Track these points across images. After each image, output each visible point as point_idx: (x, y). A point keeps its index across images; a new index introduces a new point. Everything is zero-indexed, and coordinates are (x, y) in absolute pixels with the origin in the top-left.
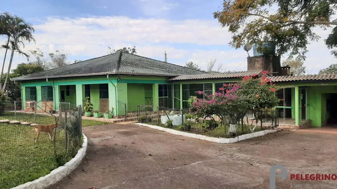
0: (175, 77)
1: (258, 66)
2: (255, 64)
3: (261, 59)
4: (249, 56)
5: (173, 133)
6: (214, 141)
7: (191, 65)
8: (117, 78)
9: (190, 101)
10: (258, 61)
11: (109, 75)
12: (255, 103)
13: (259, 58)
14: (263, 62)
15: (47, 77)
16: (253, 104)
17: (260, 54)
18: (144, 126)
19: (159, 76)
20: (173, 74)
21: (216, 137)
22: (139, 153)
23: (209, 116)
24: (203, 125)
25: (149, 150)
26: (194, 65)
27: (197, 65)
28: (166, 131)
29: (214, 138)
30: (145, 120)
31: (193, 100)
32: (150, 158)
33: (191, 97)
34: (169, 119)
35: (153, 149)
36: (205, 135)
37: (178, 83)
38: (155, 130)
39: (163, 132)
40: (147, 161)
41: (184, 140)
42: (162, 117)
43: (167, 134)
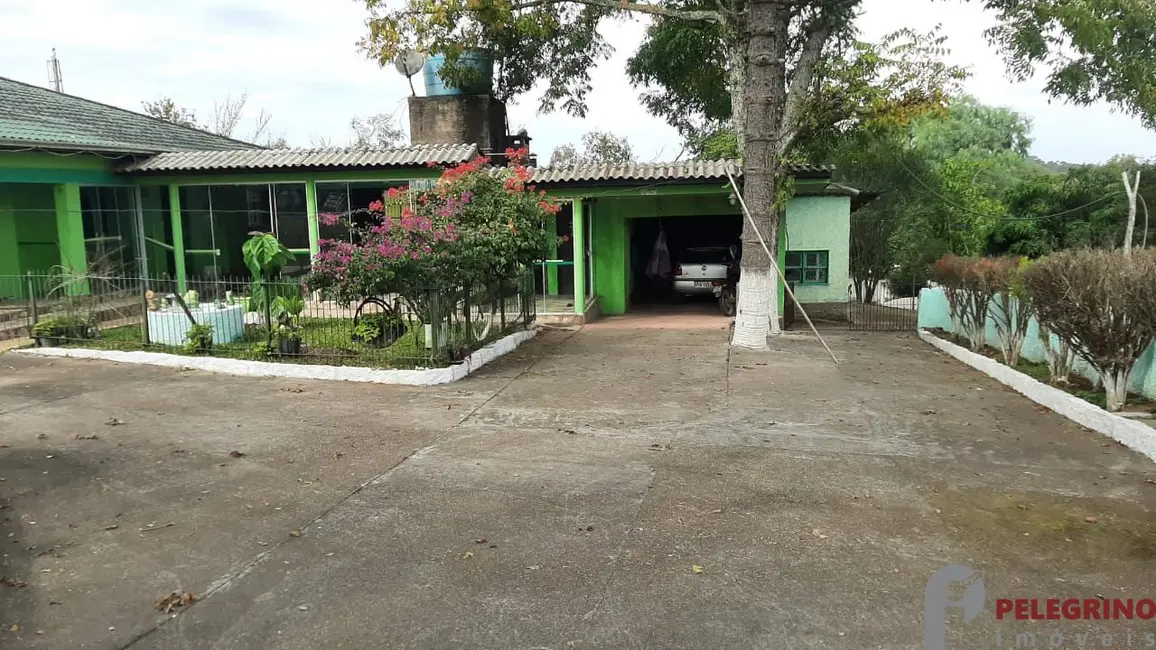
0: (145, 157)
1: (444, 130)
2: (434, 122)
3: (454, 106)
4: (414, 94)
5: (237, 372)
6: (402, 383)
7: (167, 112)
9: (249, 248)
10: (444, 113)
12: (503, 250)
13: (448, 101)
14: (461, 118)
16: (499, 254)
17: (448, 91)
18: (81, 356)
19: (87, 154)
20: (140, 146)
21: (403, 368)
22: (182, 455)
23: (376, 301)
24: (358, 334)
25: (208, 439)
26: (180, 113)
27: (188, 113)
28: (202, 367)
29: (402, 372)
30: (67, 332)
31: (262, 246)
32: (246, 465)
33: (252, 236)
34: (194, 322)
35: (222, 433)
36: (360, 365)
37: (157, 182)
38: (145, 367)
39: (189, 373)
40: (248, 476)
41: (301, 391)
42: (151, 315)
43: (213, 378)
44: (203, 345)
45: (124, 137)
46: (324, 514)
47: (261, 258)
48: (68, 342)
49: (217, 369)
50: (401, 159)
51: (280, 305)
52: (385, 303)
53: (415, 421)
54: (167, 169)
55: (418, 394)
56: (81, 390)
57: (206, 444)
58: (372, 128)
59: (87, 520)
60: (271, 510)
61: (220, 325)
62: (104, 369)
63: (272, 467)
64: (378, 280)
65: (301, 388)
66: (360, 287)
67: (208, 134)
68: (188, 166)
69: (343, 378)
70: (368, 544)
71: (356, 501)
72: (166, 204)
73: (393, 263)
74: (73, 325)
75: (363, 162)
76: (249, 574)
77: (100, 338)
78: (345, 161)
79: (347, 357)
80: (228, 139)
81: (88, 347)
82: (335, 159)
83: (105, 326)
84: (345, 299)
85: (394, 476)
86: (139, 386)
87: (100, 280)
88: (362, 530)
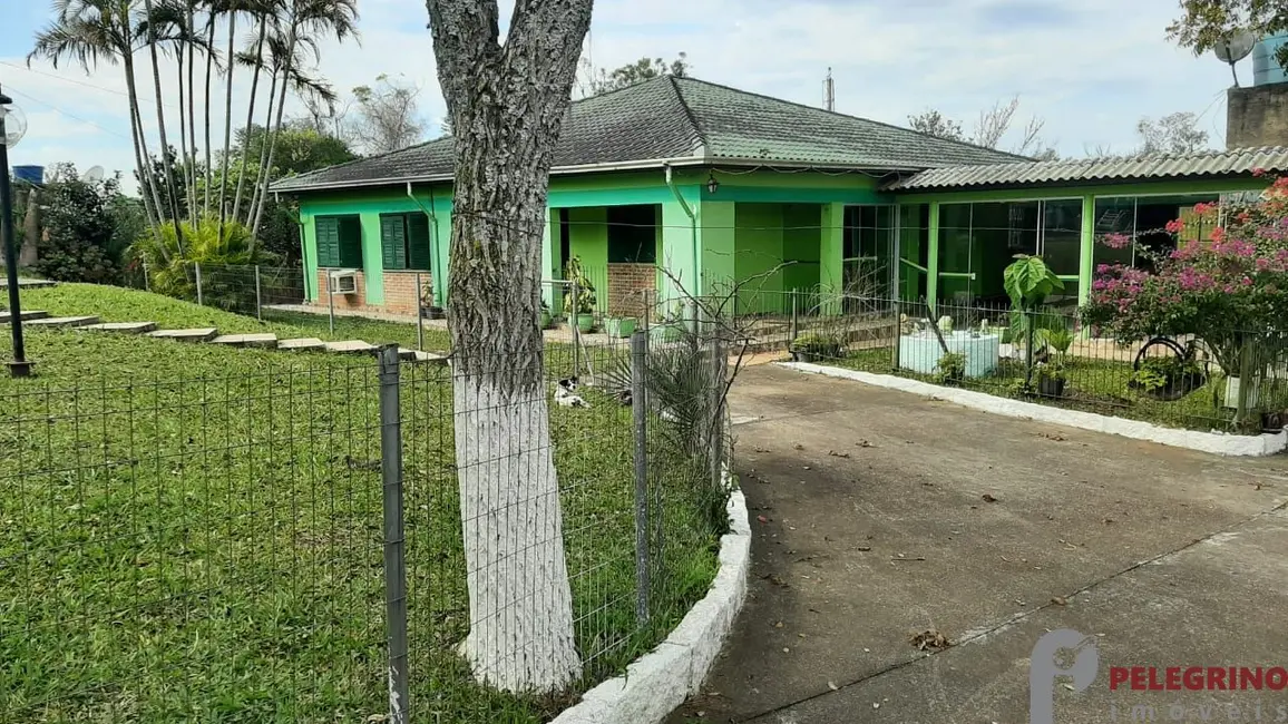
0: (909, 174)
1: (1276, 128)
2: (1261, 118)
4: (1237, 84)
5: (990, 409)
6: (1191, 447)
7: (932, 125)
8: (705, 180)
9: (1012, 273)
10: (1277, 107)
11: (674, 168)
15: (409, 178)
18: (833, 375)
19: (855, 172)
20: (906, 163)
21: (1194, 428)
22: (931, 488)
23: (1167, 342)
24: (1137, 380)
25: (959, 476)
26: (946, 125)
27: (954, 124)
28: (950, 398)
29: (1194, 434)
30: (822, 350)
31: (1027, 270)
32: (1000, 513)
33: (1016, 259)
34: (946, 350)
35: (973, 473)
36: (1136, 418)
37: (919, 200)
38: (894, 392)
39: (938, 403)
40: (1003, 524)
41: (1061, 439)
42: (903, 339)
43: (963, 411)
44: (953, 375)
45: (891, 154)
46: (1092, 587)
47: (1023, 285)
48: (822, 359)
49: (967, 403)
50: (1212, 167)
51: (1042, 337)
52: (1178, 346)
53: (1211, 497)
54: (930, 186)
55: (1214, 463)
56: (832, 407)
57: (955, 482)
58: (1165, 130)
59: (842, 536)
60: (1029, 567)
61: (974, 355)
62: (853, 390)
63: (1027, 519)
64: (1174, 316)
65: (1062, 435)
66: (1148, 324)
67: (974, 146)
68: (953, 182)
69: (1113, 432)
70: (1150, 634)
71: (1133, 581)
72: (925, 222)
73: (1197, 296)
74: (827, 343)
75: (1161, 172)
76: (1005, 632)
77: (850, 358)
78: (1136, 171)
79: (1118, 406)
80: (995, 152)
81: (840, 366)
82: (1124, 169)
83: (856, 346)
84: (1127, 337)
85: (1182, 559)
86: (887, 411)
87: (857, 300)
88: (1141, 615)
